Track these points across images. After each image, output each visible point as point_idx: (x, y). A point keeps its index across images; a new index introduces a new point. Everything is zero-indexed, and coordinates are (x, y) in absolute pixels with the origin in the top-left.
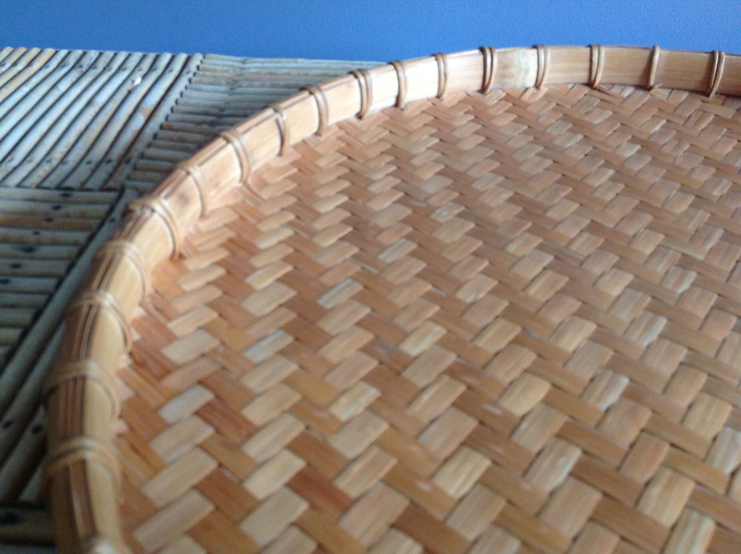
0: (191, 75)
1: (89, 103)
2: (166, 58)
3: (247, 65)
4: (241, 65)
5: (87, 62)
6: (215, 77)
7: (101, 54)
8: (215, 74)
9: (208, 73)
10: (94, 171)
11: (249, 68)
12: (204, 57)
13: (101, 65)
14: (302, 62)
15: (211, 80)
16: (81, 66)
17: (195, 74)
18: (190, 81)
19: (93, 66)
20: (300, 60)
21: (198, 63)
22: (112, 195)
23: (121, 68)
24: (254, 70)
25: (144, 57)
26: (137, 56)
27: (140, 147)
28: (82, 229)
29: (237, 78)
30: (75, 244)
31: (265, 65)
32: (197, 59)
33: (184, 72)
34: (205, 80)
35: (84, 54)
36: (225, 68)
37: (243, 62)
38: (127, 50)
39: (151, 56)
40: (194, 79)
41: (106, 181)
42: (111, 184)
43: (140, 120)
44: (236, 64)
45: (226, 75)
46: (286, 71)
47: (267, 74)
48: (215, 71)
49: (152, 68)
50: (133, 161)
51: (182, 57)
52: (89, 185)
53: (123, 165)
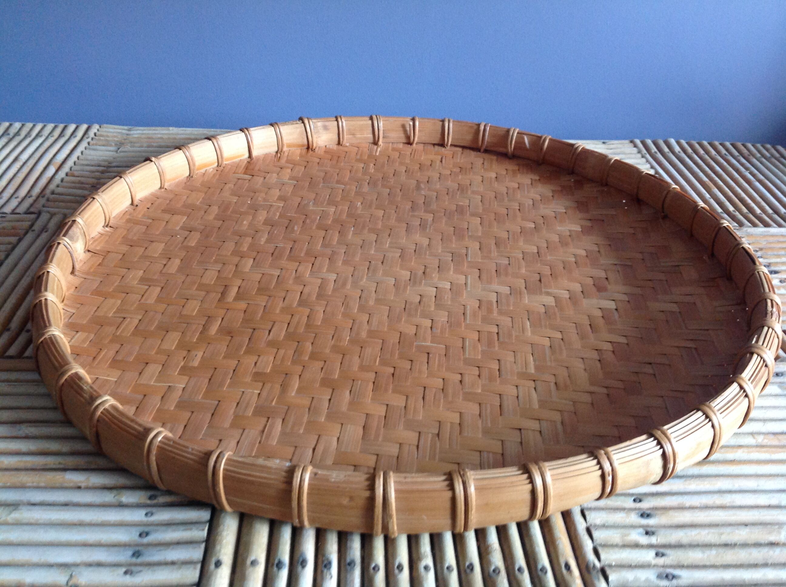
0: (89, 140)
1: (16, 159)
2: (72, 127)
3: (132, 132)
4: (127, 132)
5: (12, 131)
6: (107, 140)
7: (23, 125)
8: (108, 139)
9: (102, 138)
10: (20, 203)
11: (133, 134)
12: (100, 127)
13: (23, 133)
14: (172, 130)
15: (104, 143)
16: (9, 134)
17: (92, 139)
18: (89, 143)
19: (17, 134)
20: (171, 128)
21: (96, 131)
22: (33, 216)
23: (38, 135)
24: (136, 136)
25: (56, 127)
26: (50, 126)
27: (52, 187)
28: (14, 235)
29: (123, 141)
30: (9, 243)
31: (144, 132)
32: (95, 128)
33: (85, 138)
34: (101, 143)
35: (11, 125)
36: (115, 134)
37: (129, 130)
38: (42, 122)
39: (61, 126)
40: (92, 142)
41: (28, 209)
42: (32, 210)
43: (52, 170)
44: (124, 131)
45: (116, 139)
46: (159, 136)
47: (145, 138)
48: (108, 136)
49: (61, 135)
50: (46, 196)
51: (84, 127)
52: (18, 211)
53: (40, 199)
